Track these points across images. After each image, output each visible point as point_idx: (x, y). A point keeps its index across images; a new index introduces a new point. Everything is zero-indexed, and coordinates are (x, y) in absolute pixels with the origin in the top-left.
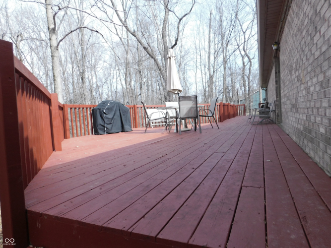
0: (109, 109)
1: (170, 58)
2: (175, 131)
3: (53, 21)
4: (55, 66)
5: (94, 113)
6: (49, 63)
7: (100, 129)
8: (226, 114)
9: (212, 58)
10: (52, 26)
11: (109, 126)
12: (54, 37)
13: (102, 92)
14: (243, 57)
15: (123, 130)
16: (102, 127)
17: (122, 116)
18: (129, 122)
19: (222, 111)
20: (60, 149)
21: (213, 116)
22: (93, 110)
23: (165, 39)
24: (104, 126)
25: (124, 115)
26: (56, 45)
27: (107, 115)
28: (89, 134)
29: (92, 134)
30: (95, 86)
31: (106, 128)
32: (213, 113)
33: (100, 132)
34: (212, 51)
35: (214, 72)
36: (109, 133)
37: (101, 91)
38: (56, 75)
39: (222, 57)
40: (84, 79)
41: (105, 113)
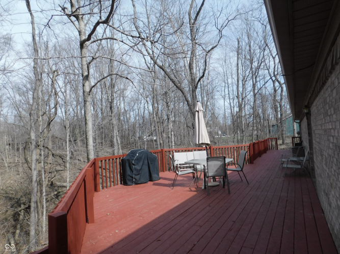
0: (138, 159)
1: (198, 112)
2: (203, 188)
3: (87, 69)
4: (87, 110)
5: (123, 163)
6: (80, 90)
7: (129, 180)
8: (257, 152)
9: (241, 85)
10: (86, 74)
11: (137, 177)
12: (87, 84)
13: (130, 117)
14: (274, 82)
15: (151, 180)
16: (130, 178)
17: (151, 165)
18: (157, 170)
19: (252, 153)
20: (93, 222)
21: (242, 170)
22: (122, 160)
23: (192, 70)
24: (132, 177)
25: (151, 164)
26: (89, 91)
27: (136, 166)
28: (118, 184)
29: (121, 184)
30: (123, 111)
31: (135, 179)
32: (242, 166)
33: (129, 183)
34: (241, 77)
35: (243, 99)
36: (136, 184)
37: (128, 116)
38: (87, 118)
39: (252, 83)
40: (112, 108)
41: (133, 164)
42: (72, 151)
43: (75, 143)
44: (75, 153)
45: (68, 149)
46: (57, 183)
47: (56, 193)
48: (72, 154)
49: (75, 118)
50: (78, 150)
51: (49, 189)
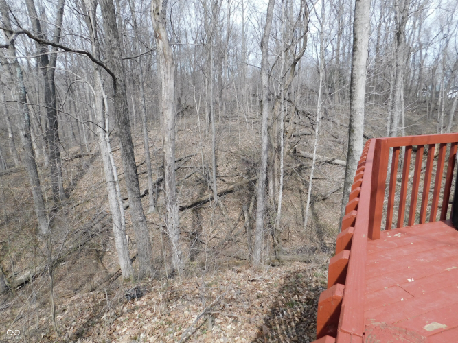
29: (443, 218)
42: (325, 109)
43: (332, 97)
44: (329, 111)
45: (319, 105)
46: (301, 152)
47: (298, 165)
48: (326, 113)
49: (334, 59)
50: (334, 107)
51: (290, 158)
